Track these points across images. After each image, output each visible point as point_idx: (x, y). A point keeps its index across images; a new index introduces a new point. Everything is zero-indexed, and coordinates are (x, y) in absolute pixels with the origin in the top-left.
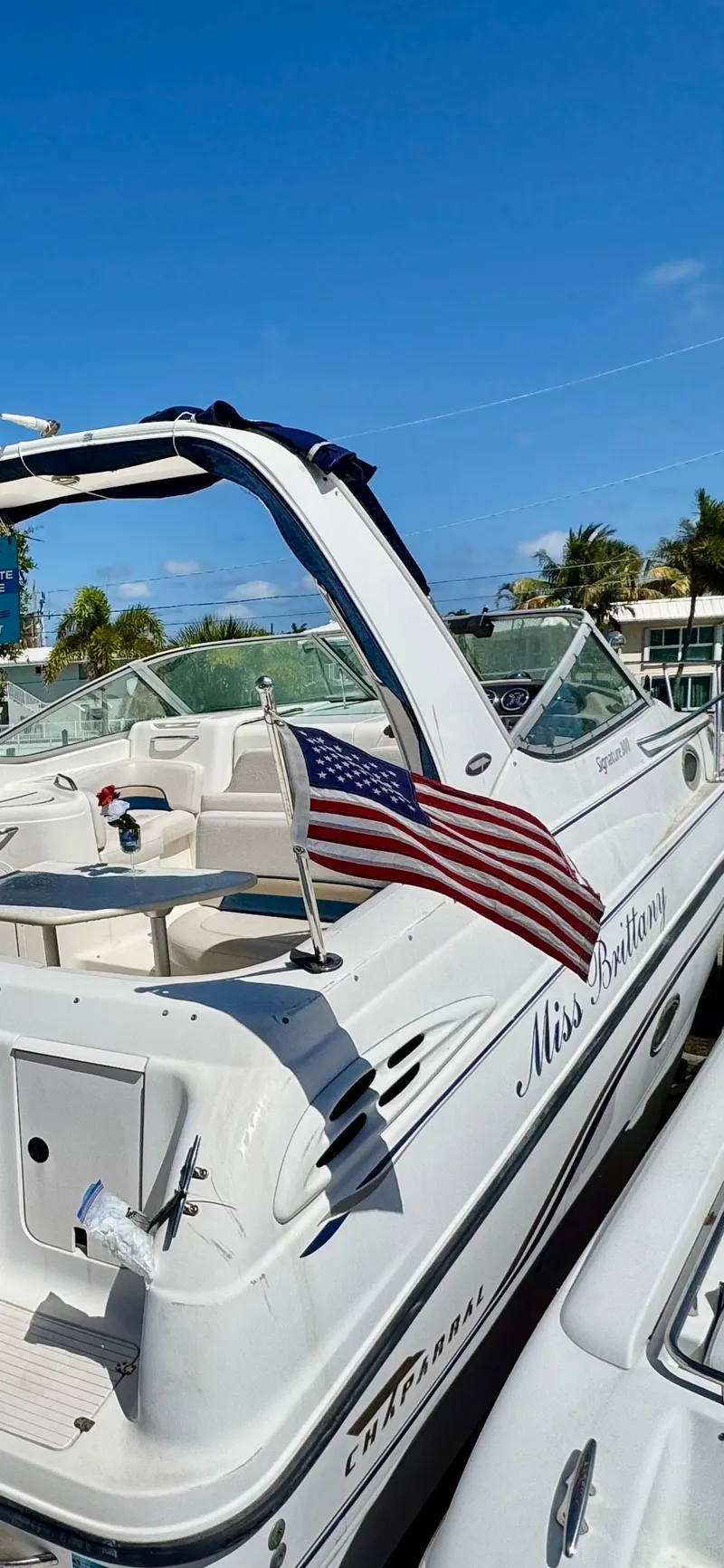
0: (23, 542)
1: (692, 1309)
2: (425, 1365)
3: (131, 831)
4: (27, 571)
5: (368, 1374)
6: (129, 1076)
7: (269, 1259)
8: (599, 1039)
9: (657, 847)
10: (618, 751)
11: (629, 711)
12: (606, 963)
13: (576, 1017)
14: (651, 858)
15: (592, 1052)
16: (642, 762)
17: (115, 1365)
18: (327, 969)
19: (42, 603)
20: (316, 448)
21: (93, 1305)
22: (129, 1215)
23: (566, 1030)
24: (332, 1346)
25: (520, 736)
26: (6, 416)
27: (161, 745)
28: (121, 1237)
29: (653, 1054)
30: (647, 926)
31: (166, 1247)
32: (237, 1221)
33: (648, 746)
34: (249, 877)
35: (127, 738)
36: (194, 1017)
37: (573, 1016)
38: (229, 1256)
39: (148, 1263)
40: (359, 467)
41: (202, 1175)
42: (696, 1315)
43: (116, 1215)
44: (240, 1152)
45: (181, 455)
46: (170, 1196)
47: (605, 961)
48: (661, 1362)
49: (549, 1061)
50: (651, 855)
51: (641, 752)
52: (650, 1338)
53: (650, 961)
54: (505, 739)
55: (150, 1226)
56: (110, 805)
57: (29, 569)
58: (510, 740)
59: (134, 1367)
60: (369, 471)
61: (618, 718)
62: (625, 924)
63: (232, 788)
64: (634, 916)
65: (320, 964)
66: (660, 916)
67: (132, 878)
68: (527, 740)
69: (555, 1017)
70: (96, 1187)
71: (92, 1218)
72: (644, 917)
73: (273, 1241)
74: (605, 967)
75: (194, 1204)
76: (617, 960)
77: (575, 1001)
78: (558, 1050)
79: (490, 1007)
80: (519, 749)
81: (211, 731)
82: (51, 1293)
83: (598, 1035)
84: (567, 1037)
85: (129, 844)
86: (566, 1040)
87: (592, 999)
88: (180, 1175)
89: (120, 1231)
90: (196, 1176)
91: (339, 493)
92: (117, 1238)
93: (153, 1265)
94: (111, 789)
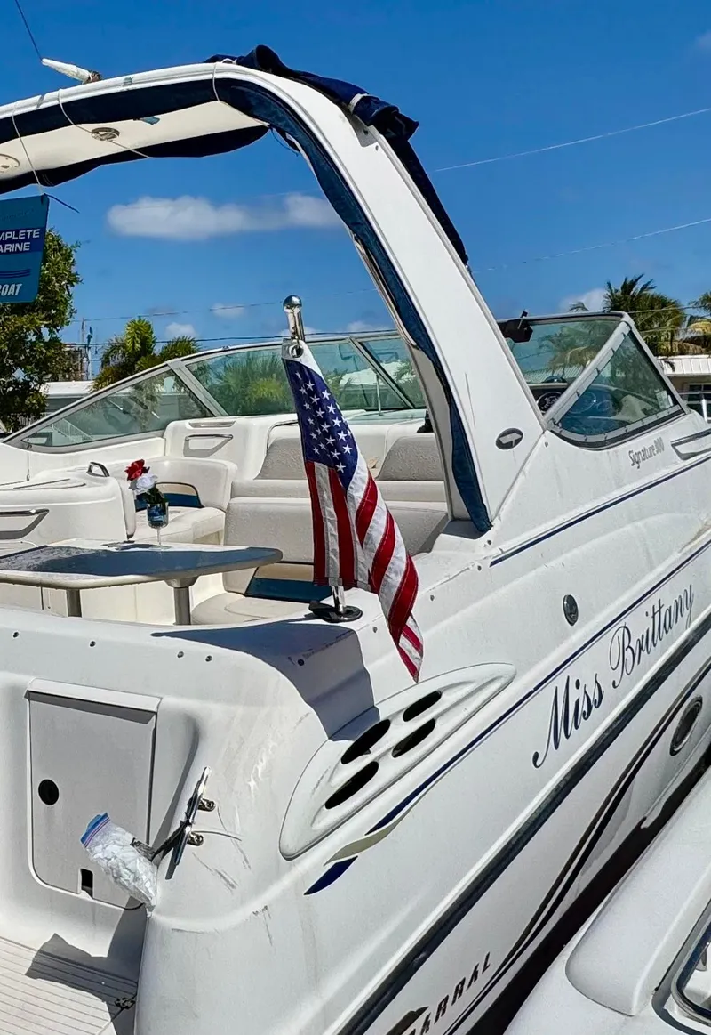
0: (70, 256)
1: (701, 963)
2: (427, 1023)
3: (159, 505)
4: (73, 286)
5: (369, 1017)
6: (141, 716)
7: (274, 891)
8: (619, 722)
9: (686, 546)
10: (652, 448)
11: (665, 414)
12: (629, 649)
13: (597, 697)
14: (680, 555)
15: (611, 734)
16: (676, 463)
17: (116, 999)
18: (346, 619)
19: (89, 337)
20: (358, 98)
21: (97, 946)
22: (133, 844)
23: (586, 709)
24: (334, 984)
25: (553, 419)
26: (46, 61)
27: (196, 444)
28: (123, 862)
29: (673, 753)
30: (673, 618)
31: (169, 876)
32: (242, 852)
33: (683, 449)
34: (274, 553)
35: (162, 437)
36: (209, 659)
37: (594, 696)
38: (232, 886)
39: (151, 891)
40: (401, 122)
41: (209, 806)
42: (705, 970)
43: (120, 843)
44: (249, 787)
45: (220, 100)
46: (176, 826)
47: (629, 647)
48: (667, 1011)
49: (567, 736)
50: (680, 552)
51: (675, 454)
52: (657, 989)
53: (675, 654)
54: (538, 419)
55: (153, 855)
56: (139, 479)
57: (74, 283)
58: (542, 420)
59: (132, 1002)
60: (411, 126)
61: (653, 418)
62: (651, 614)
63: (262, 475)
64: (660, 608)
65: (340, 614)
66: (686, 612)
67: (157, 552)
68: (560, 424)
69: (575, 694)
70: (100, 820)
71: (97, 844)
72: (670, 610)
73: (278, 875)
74: (628, 653)
75: (200, 834)
76: (641, 648)
77: (596, 681)
78: (577, 727)
79: (511, 674)
80: (552, 431)
81: (246, 431)
82: (55, 934)
83: (618, 719)
84: (586, 715)
85: (157, 518)
86: (586, 719)
87: (614, 683)
88: (187, 807)
89: (123, 857)
90: (202, 807)
91: (379, 147)
92: (120, 864)
93: (155, 891)
94: (141, 463)
